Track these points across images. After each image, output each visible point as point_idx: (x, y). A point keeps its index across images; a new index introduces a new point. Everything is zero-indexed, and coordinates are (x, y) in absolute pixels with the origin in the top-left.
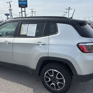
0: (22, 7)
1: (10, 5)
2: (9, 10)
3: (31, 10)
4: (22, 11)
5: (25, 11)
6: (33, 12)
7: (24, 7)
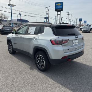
0: (58, 11)
1: (48, 10)
2: (47, 14)
3: (68, 13)
4: (57, 15)
5: (60, 15)
6: (69, 14)
7: (60, 11)
